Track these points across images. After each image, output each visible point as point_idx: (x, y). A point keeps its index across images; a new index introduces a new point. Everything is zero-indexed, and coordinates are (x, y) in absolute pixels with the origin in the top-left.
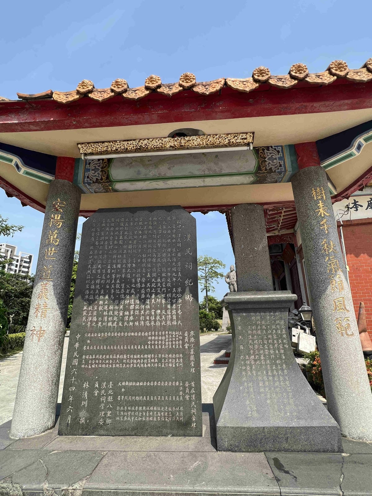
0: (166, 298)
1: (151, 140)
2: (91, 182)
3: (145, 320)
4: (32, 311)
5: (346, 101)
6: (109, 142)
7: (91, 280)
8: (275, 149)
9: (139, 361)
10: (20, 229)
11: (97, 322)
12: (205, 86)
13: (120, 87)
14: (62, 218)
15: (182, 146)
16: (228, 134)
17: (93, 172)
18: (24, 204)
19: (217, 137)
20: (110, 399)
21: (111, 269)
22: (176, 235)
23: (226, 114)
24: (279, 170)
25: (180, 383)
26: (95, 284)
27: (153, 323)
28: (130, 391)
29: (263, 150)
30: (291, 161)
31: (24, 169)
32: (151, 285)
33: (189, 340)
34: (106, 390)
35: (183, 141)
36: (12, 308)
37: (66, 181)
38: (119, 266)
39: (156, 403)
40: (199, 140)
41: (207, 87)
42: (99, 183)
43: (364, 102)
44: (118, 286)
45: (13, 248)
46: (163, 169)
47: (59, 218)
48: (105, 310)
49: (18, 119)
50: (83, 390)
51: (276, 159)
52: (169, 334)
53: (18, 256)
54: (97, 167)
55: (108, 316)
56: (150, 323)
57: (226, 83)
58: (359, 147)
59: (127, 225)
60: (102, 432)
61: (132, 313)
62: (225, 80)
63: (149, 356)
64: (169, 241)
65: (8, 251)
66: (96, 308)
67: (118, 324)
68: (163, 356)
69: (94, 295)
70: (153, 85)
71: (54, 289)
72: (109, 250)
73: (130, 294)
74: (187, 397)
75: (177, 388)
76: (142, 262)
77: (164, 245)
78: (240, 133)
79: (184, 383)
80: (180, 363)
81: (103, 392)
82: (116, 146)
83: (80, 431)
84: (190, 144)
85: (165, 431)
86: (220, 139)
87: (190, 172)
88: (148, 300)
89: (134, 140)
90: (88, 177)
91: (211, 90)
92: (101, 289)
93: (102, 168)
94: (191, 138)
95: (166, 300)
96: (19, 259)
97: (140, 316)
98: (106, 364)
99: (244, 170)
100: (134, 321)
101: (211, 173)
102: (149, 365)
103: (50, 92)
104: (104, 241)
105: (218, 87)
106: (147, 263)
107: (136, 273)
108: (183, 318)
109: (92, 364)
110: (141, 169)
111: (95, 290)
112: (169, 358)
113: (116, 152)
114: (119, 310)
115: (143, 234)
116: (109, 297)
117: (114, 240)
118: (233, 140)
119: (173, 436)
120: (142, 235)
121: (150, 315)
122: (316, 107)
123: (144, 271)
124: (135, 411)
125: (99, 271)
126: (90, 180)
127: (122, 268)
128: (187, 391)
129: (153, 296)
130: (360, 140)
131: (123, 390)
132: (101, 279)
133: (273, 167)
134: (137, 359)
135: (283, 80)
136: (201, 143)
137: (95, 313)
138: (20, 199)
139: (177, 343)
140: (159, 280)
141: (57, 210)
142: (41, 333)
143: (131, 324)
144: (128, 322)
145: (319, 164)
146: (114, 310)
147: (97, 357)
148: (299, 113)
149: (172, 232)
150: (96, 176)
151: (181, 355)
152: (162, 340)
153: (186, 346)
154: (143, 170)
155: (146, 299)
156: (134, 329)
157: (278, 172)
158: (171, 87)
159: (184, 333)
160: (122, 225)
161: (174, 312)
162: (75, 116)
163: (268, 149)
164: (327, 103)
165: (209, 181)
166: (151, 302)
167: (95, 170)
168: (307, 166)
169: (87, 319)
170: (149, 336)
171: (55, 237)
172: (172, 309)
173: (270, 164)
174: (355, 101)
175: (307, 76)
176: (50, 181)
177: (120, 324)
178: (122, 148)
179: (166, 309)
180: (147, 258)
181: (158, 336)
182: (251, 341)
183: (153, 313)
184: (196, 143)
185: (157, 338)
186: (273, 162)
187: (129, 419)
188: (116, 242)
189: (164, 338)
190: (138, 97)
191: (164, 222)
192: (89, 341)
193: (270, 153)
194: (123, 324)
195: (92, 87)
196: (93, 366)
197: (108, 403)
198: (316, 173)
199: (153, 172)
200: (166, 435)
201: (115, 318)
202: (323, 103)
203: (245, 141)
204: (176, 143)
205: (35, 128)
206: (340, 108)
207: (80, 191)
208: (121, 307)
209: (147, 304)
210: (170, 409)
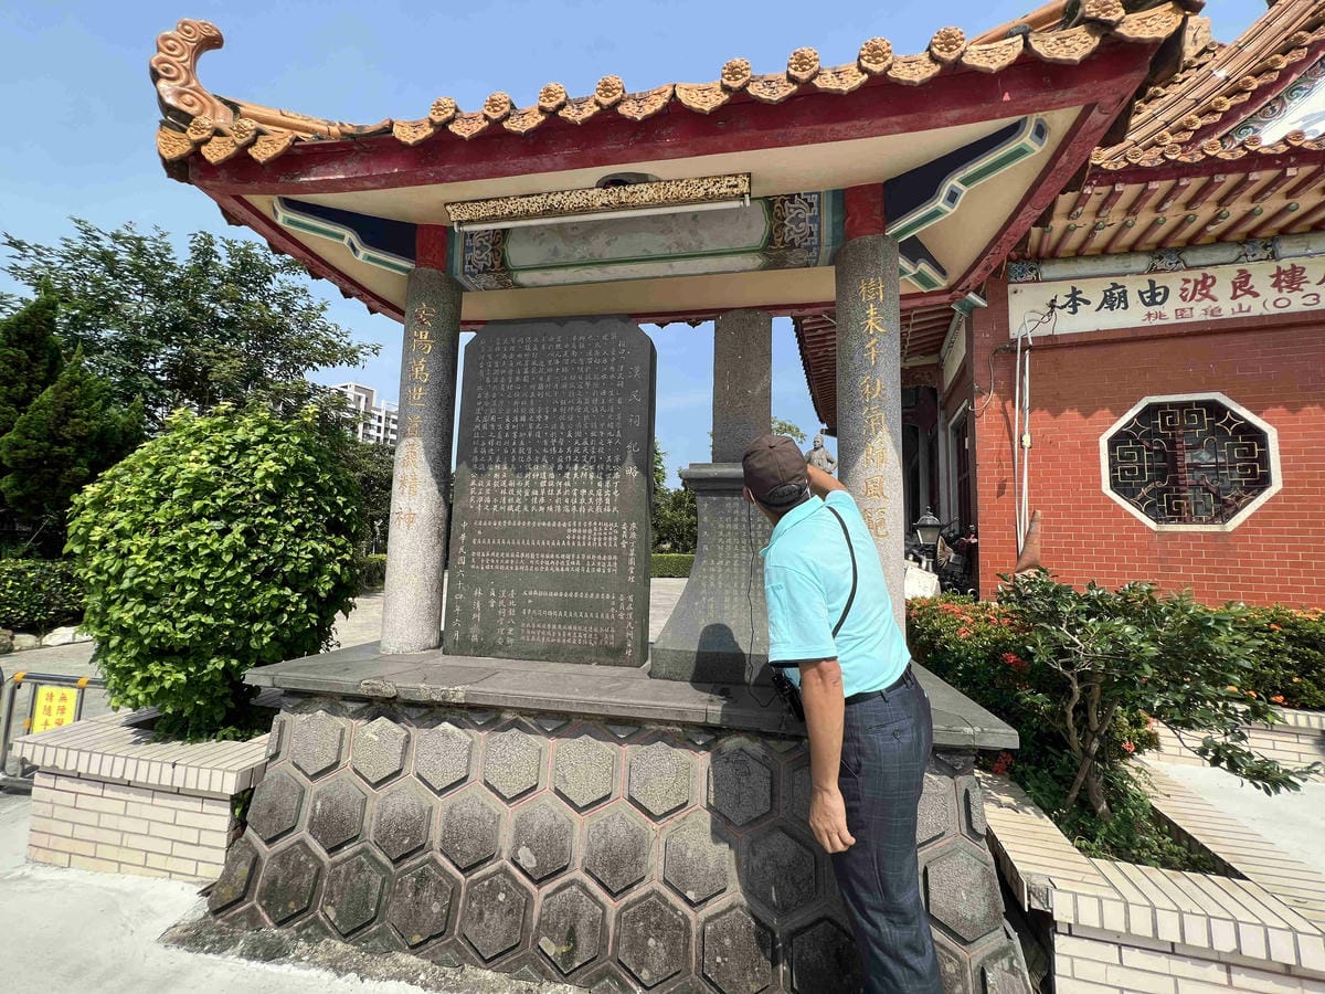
0: (595, 471)
1: (567, 193)
2: (476, 271)
3: (563, 504)
4: (396, 486)
5: (893, 119)
6: (497, 199)
7: (481, 440)
8: (806, 200)
9: (553, 562)
10: (376, 350)
11: (491, 505)
12: (638, 101)
13: (498, 109)
14: (430, 337)
15: (623, 203)
16: (702, 179)
17: (478, 252)
18: (372, 311)
19: (684, 184)
20: (512, 612)
21: (512, 423)
22: (616, 367)
23: (679, 149)
24: (808, 243)
25: (611, 595)
26: (487, 447)
27: (574, 508)
28: (539, 604)
29: (783, 202)
30: (834, 224)
31: (363, 252)
32: (572, 449)
33: (629, 535)
34: (507, 600)
35: (623, 194)
36: (377, 509)
37: (433, 270)
38: (523, 419)
39: (577, 621)
40: (651, 191)
41: (641, 103)
42: (488, 272)
43: (930, 118)
44: (521, 451)
45: (369, 393)
46: (599, 246)
47: (426, 337)
48: (503, 488)
49: (345, 172)
50: (473, 598)
51: (804, 220)
52: (598, 527)
53: (380, 410)
54: (485, 243)
55: (508, 496)
56: (570, 508)
57: (674, 95)
58: (952, 197)
59: (535, 349)
60: (501, 654)
61: (543, 492)
62: (675, 86)
63: (568, 557)
64: (604, 377)
65: (360, 398)
66: (489, 484)
67: (522, 508)
68: (589, 557)
69: (486, 464)
70: (550, 105)
71: (426, 453)
72: (506, 393)
73: (540, 463)
74: (621, 615)
75: (608, 603)
76: (558, 413)
77: (596, 385)
78: (725, 176)
79: (617, 596)
80: (613, 568)
81: (501, 602)
82: (510, 207)
83: (472, 650)
84: (637, 199)
85: (587, 658)
86: (690, 189)
87: (645, 250)
88: (568, 474)
89: (539, 195)
90: (470, 263)
91: (649, 110)
92: (496, 455)
93: (493, 244)
94: (637, 187)
95: (596, 475)
96: (383, 414)
97: (554, 497)
98: (505, 565)
99: (742, 245)
100: (544, 505)
101: (683, 252)
102: (567, 569)
103: (388, 122)
104: (500, 376)
105: (659, 103)
106: (568, 414)
107: (549, 431)
108: (622, 503)
109: (485, 564)
110: (559, 247)
111: (487, 456)
112: (597, 560)
113: (511, 217)
114: (523, 488)
115: (562, 365)
116: (509, 466)
117: (515, 375)
118: (714, 189)
119: (599, 664)
120: (560, 366)
121: (570, 497)
122: (840, 131)
123: (562, 427)
124: (547, 630)
125: (493, 426)
126: (474, 267)
127: (528, 422)
128: (622, 607)
129: (576, 467)
130: (953, 182)
131: (530, 601)
132: (496, 440)
133: (797, 237)
134: (550, 560)
135: (774, 84)
136: (656, 197)
137: (488, 491)
138: (364, 301)
139: (610, 539)
140: (586, 443)
141: (423, 323)
142: (411, 517)
143: (542, 509)
144: (537, 506)
145: (883, 230)
146: (516, 488)
147: (493, 554)
148: (813, 142)
149: (609, 362)
150: (482, 260)
151: (615, 557)
152: (587, 535)
153: (624, 544)
154: (562, 247)
155: (565, 471)
156: (547, 517)
157: (806, 248)
158: (582, 106)
159: (620, 525)
160: (529, 349)
161: (607, 493)
162: (432, 164)
163: (792, 201)
164: (858, 123)
165: (680, 267)
166: (572, 476)
167: (482, 248)
168: (857, 235)
169: (475, 499)
170: (568, 527)
171: (422, 369)
172: (604, 488)
173: (792, 231)
174: (910, 117)
175: (816, 74)
176: (407, 271)
177: (526, 509)
178: (520, 209)
179: (596, 488)
180: (568, 406)
181: (582, 527)
182: (720, 540)
183: (575, 494)
184: (646, 197)
185: (580, 531)
186: (797, 226)
187: (538, 639)
188: (517, 379)
189: (590, 531)
190: (526, 128)
191: (597, 344)
192: (480, 532)
193: (795, 209)
194: (529, 509)
195: (453, 110)
196: (487, 567)
197: (508, 617)
198: (874, 248)
199: (580, 252)
200: (589, 663)
201: (518, 500)
202: (849, 124)
203: (735, 190)
204: (611, 198)
205: (372, 185)
206: (886, 131)
207: (461, 289)
208: (527, 483)
209: (567, 480)
210: (596, 630)
